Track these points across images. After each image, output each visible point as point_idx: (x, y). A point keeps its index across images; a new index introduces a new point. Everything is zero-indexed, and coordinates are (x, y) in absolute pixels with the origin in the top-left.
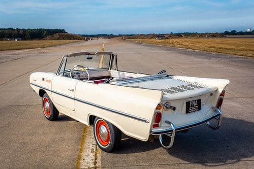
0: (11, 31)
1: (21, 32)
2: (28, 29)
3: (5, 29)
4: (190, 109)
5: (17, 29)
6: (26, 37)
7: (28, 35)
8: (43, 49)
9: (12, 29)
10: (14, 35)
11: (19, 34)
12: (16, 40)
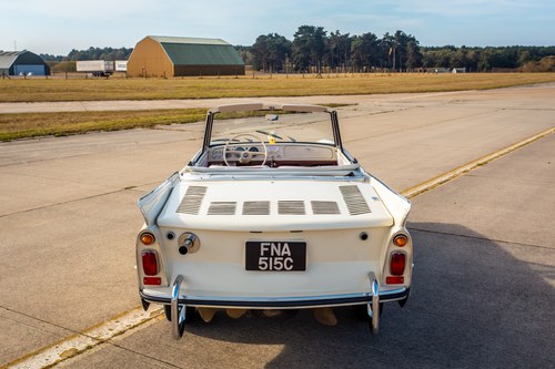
0: (449, 53)
1: (470, 55)
2: (487, 48)
3: (438, 49)
4: (260, 263)
5: (464, 47)
6: (479, 65)
7: (484, 61)
8: (480, 92)
9: (453, 48)
10: (455, 61)
11: (464, 57)
12: (455, 70)
